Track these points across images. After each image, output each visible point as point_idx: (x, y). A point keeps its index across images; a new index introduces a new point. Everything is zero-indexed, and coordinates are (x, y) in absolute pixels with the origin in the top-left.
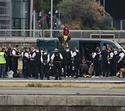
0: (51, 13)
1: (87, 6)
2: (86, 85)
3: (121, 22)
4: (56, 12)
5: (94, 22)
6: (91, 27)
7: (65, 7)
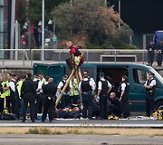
0: (42, 24)
1: (95, 14)
2: (114, 131)
3: (144, 37)
4: (50, 22)
5: (105, 37)
6: (101, 45)
7: (63, 16)
